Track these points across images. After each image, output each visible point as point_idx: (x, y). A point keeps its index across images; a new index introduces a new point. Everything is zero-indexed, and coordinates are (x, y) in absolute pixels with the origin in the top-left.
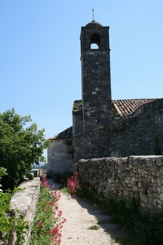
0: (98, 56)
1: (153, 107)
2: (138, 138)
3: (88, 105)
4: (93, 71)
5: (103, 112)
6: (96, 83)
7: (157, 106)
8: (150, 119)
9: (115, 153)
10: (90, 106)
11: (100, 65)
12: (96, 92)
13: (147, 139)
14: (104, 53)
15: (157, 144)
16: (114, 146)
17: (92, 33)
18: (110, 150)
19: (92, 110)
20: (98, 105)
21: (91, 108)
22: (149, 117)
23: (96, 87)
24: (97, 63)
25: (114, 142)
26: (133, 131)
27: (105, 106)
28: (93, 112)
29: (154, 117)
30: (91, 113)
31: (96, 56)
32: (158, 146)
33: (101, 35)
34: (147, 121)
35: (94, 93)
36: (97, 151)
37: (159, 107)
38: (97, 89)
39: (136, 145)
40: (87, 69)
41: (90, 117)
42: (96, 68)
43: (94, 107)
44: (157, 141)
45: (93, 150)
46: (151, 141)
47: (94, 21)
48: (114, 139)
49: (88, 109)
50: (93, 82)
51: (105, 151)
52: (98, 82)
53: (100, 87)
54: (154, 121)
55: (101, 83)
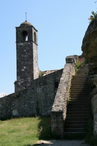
0: (26, 46)
1: (36, 82)
2: (27, 101)
3: (19, 78)
4: (22, 56)
5: (28, 82)
6: (24, 63)
7: (39, 82)
8: (34, 90)
9: (15, 110)
10: (20, 78)
11: (27, 51)
12: (24, 69)
13: (32, 102)
14: (29, 43)
15: (38, 105)
16: (13, 106)
17: (22, 31)
18: (12, 109)
19: (21, 81)
20: (25, 78)
21: (21, 80)
22: (33, 89)
23: (24, 66)
24: (25, 51)
25: (14, 104)
26: (24, 97)
27: (29, 78)
28: (22, 82)
29: (36, 89)
30: (21, 83)
31: (24, 46)
32: (38, 107)
33: (28, 32)
34: (33, 91)
35: (23, 70)
36: (4, 110)
37: (40, 82)
38: (25, 67)
39: (26, 105)
40: (19, 54)
41: (20, 86)
42: (24, 54)
43: (23, 79)
44: (37, 103)
45: (2, 109)
46: (34, 103)
47: (26, 21)
48: (14, 102)
49: (19, 81)
50: (22, 63)
51: (9, 110)
52: (26, 62)
53: (26, 66)
54: (36, 91)
55: (27, 63)
